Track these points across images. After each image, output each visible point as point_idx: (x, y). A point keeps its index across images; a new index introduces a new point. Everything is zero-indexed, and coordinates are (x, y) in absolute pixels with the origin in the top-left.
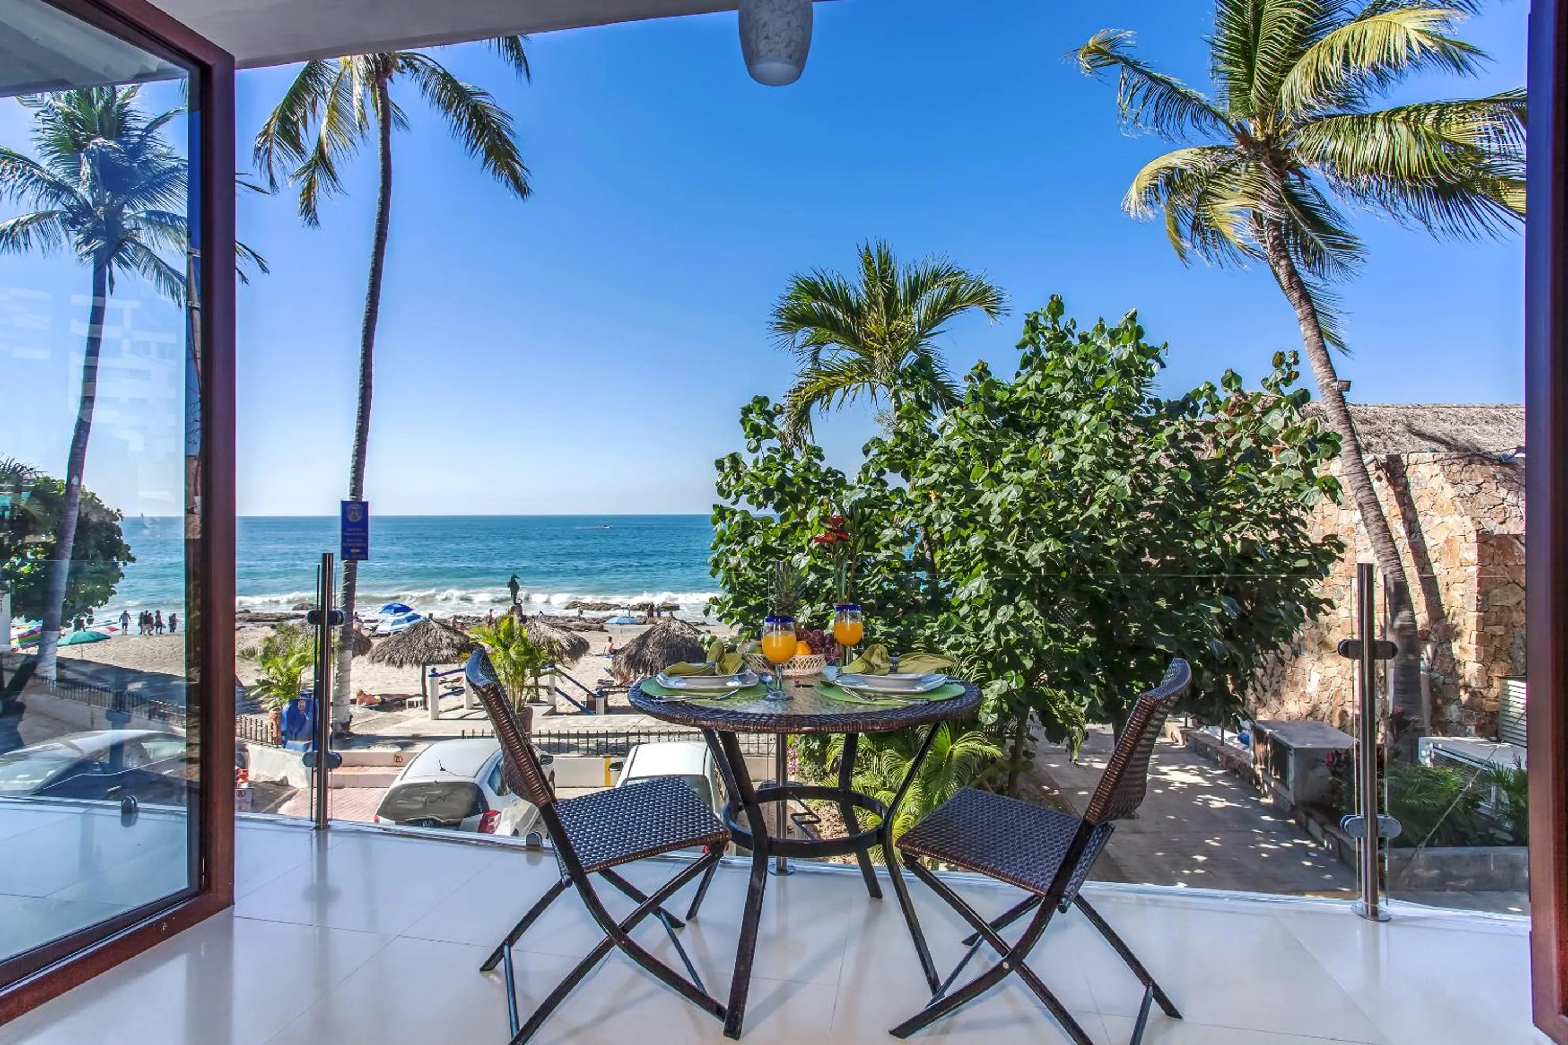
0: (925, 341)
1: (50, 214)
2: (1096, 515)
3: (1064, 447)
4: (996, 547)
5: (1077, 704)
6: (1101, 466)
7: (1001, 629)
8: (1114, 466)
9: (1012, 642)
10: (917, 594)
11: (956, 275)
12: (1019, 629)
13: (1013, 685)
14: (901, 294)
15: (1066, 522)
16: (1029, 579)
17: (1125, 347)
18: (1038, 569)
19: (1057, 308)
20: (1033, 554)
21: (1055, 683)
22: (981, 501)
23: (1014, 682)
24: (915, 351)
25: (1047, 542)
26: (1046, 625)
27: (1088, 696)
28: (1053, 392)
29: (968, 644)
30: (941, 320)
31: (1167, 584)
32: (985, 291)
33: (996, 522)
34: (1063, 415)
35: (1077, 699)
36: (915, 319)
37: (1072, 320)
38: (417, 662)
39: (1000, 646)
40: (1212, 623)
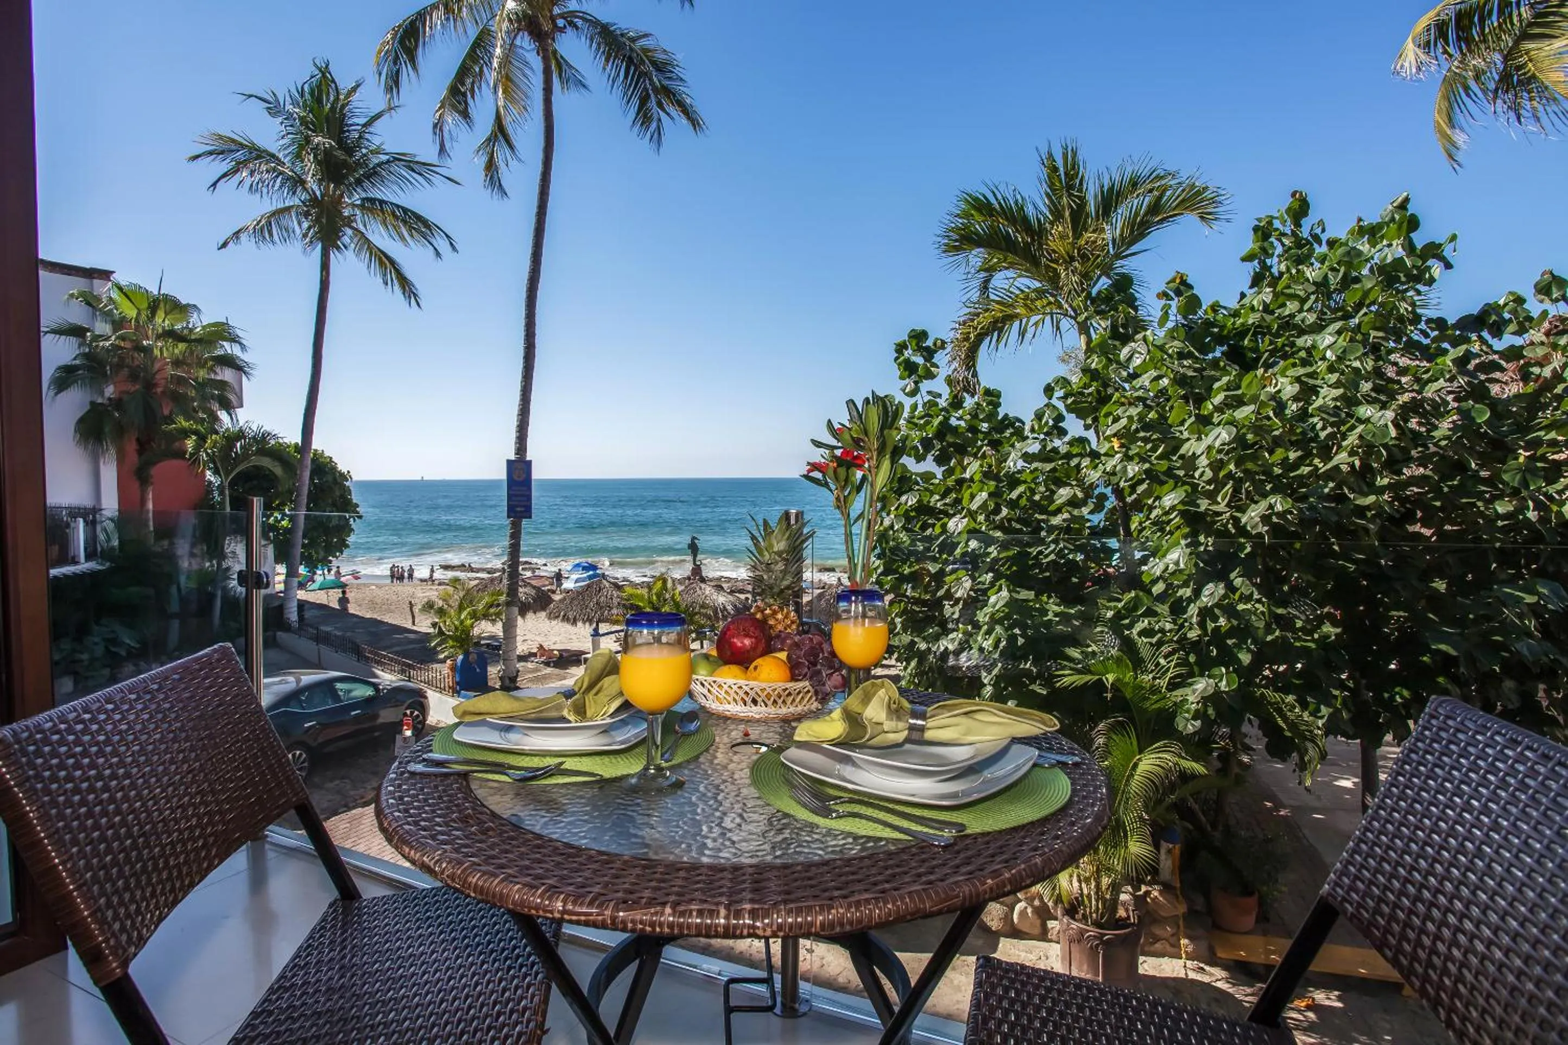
0: (1119, 263)
1: (288, 209)
2: (1345, 468)
3: (1298, 380)
4: (1198, 506)
5: (1311, 714)
6: (1350, 401)
7: (1205, 613)
8: (1371, 401)
9: (1223, 630)
10: (1109, 566)
11: (1162, 178)
12: (1230, 611)
13: (1223, 685)
14: (1091, 207)
15: (1301, 476)
16: (1248, 549)
17: (1390, 245)
18: (1260, 535)
19: (1300, 209)
20: (1252, 516)
21: (1282, 684)
22: (1182, 451)
23: (1224, 682)
24: (1109, 277)
25: (1272, 499)
26: (1270, 610)
27: (1328, 705)
28: (1287, 313)
29: (1162, 631)
30: (1142, 236)
31: (1450, 559)
32: (1198, 193)
33: (1205, 478)
34: (1300, 342)
35: (1312, 707)
36: (1108, 236)
37: (1321, 223)
38: (590, 621)
39: (1206, 635)
40: (1521, 616)
